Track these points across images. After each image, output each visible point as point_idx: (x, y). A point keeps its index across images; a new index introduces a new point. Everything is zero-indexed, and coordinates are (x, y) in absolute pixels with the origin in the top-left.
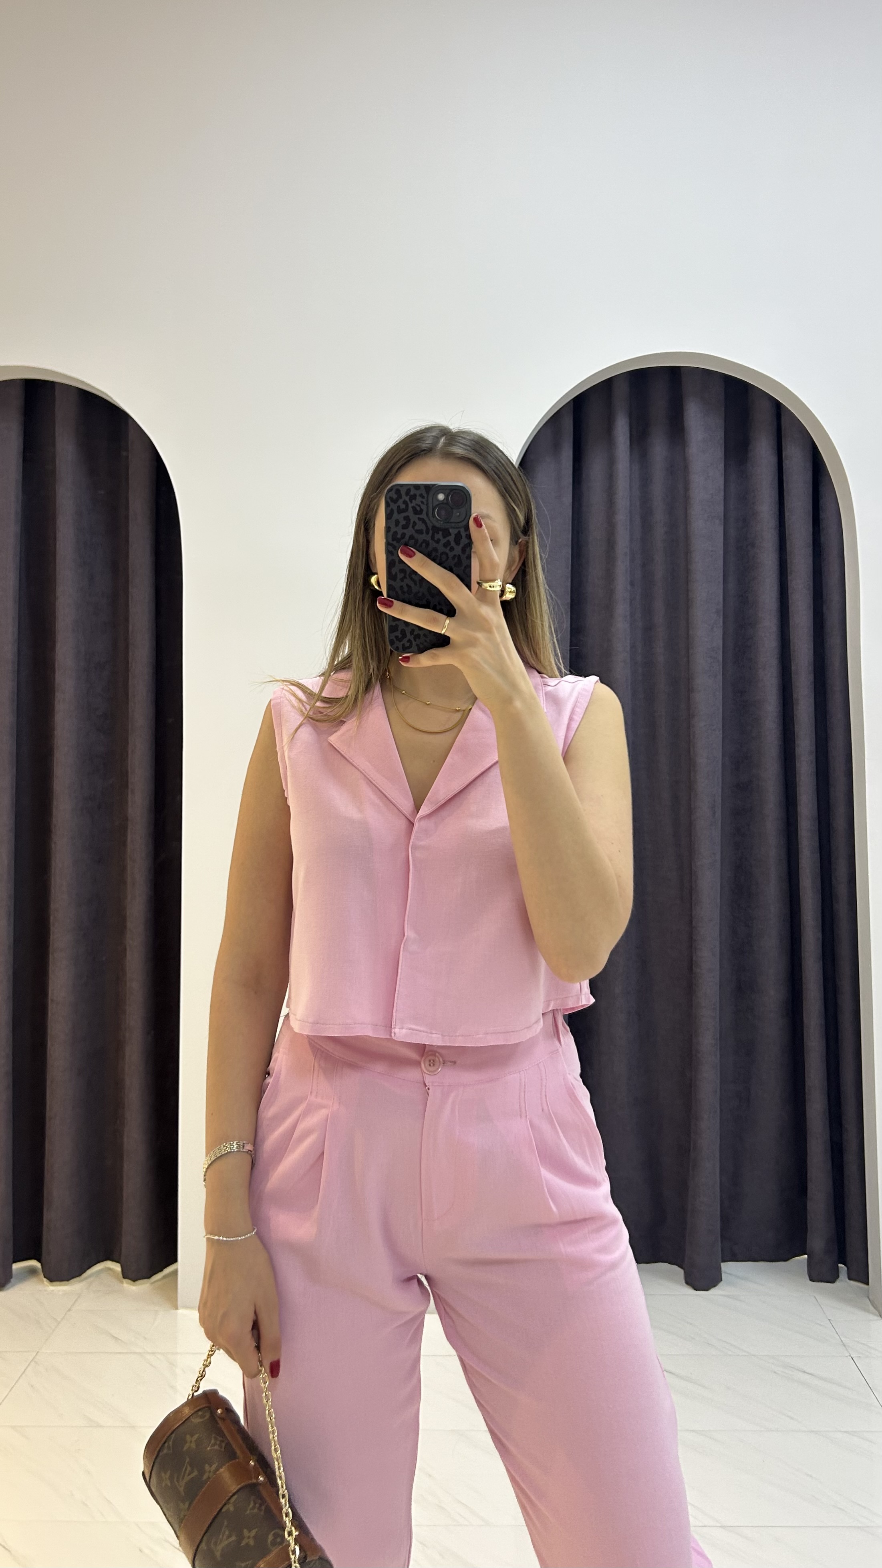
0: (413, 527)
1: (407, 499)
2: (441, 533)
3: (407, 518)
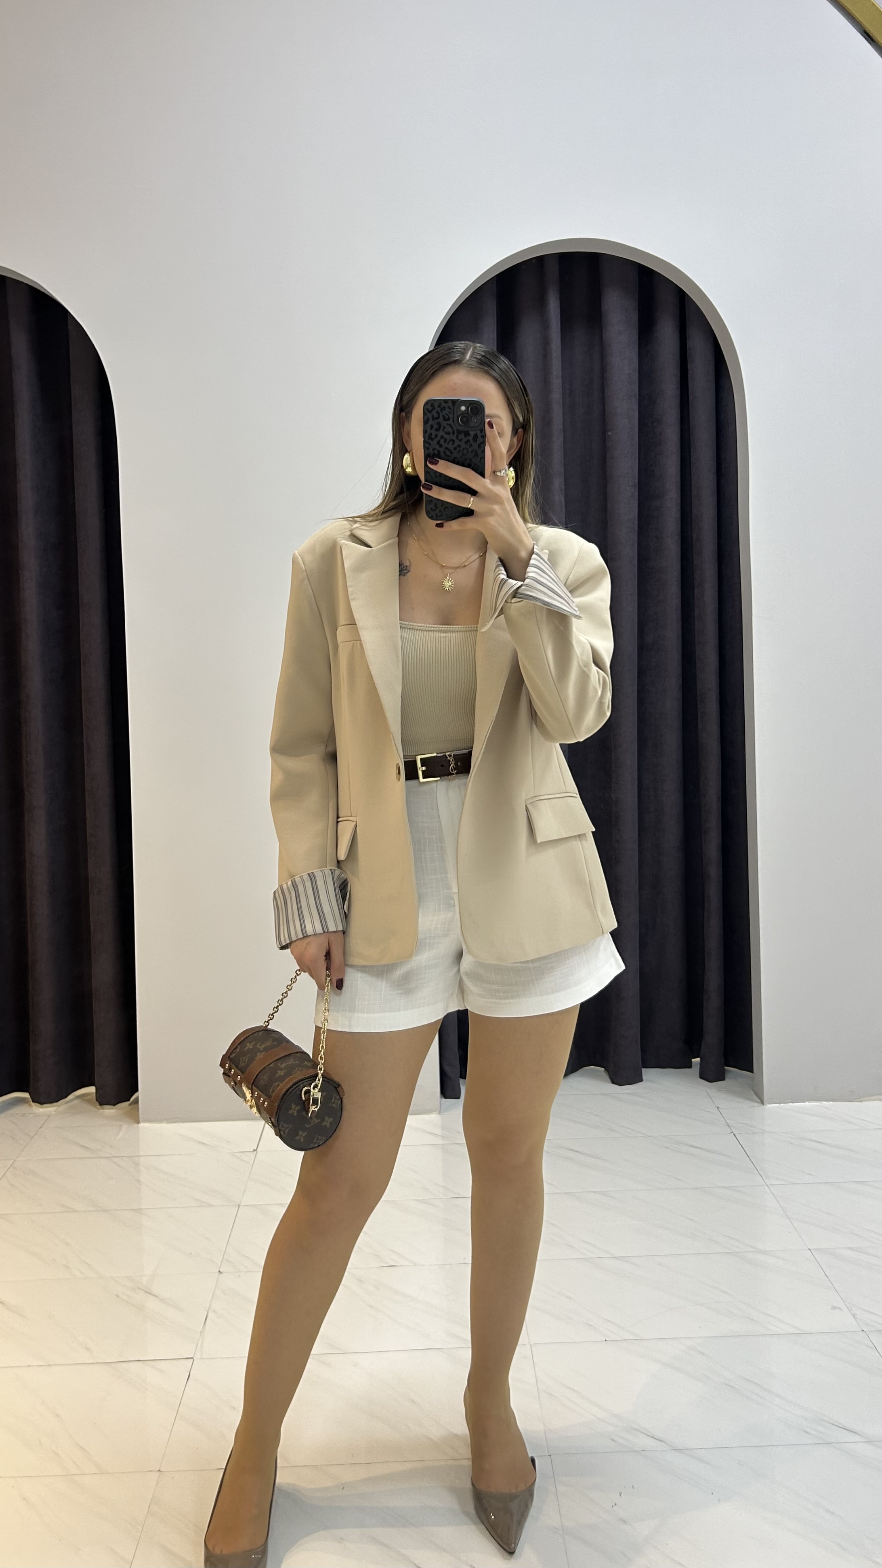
0: (443, 430)
1: (439, 411)
2: (463, 434)
3: (439, 424)
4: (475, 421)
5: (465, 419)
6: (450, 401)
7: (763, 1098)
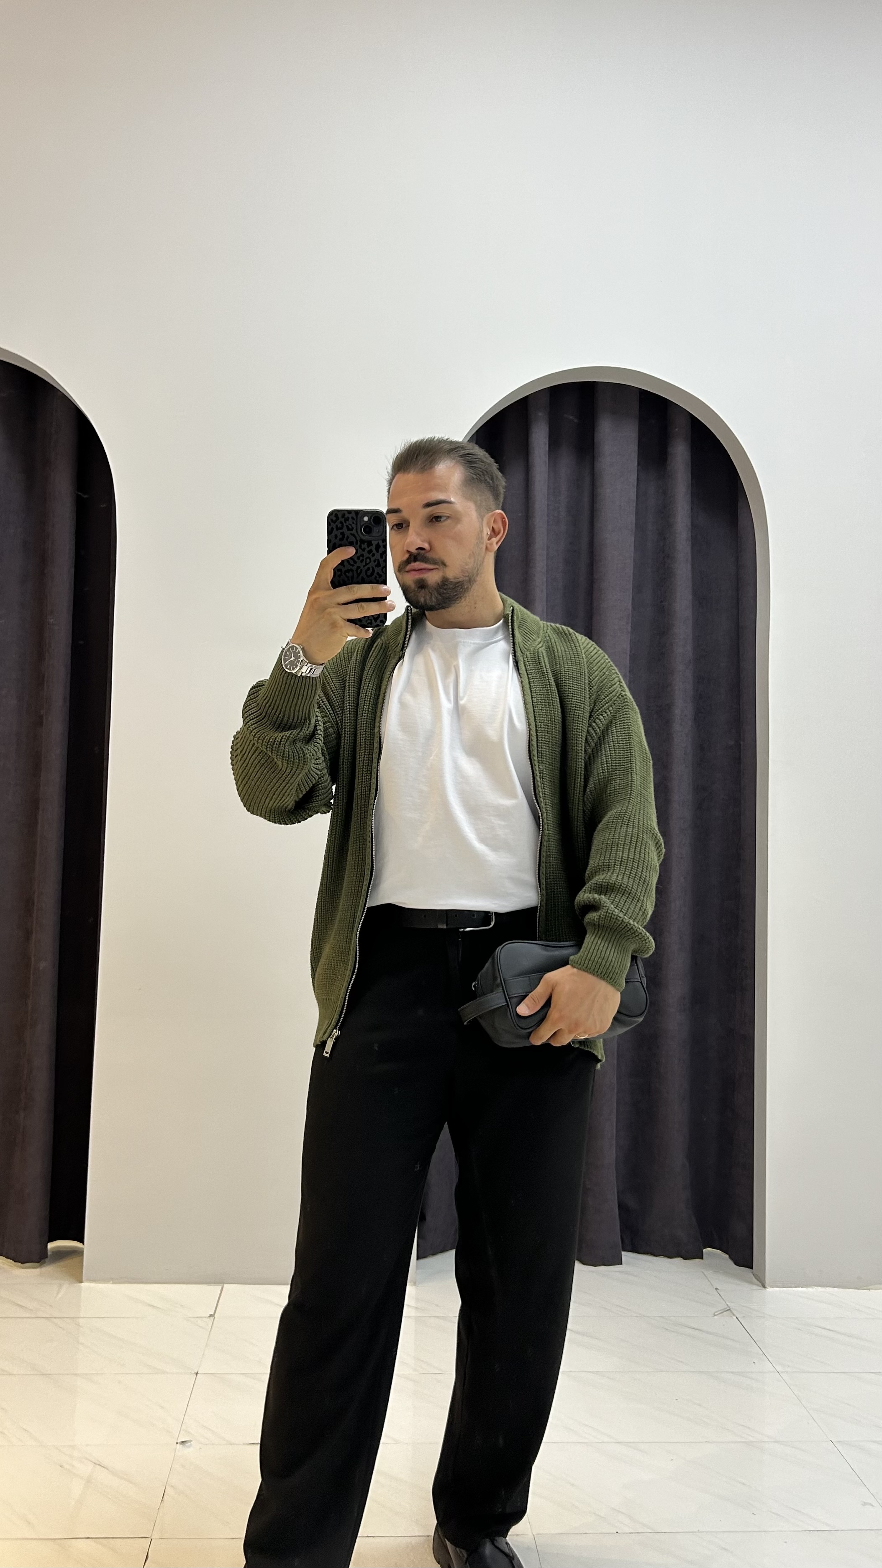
0: (347, 540)
1: (343, 520)
2: (366, 544)
3: (343, 534)
4: (377, 531)
5: (367, 530)
6: (353, 513)
7: (764, 1279)
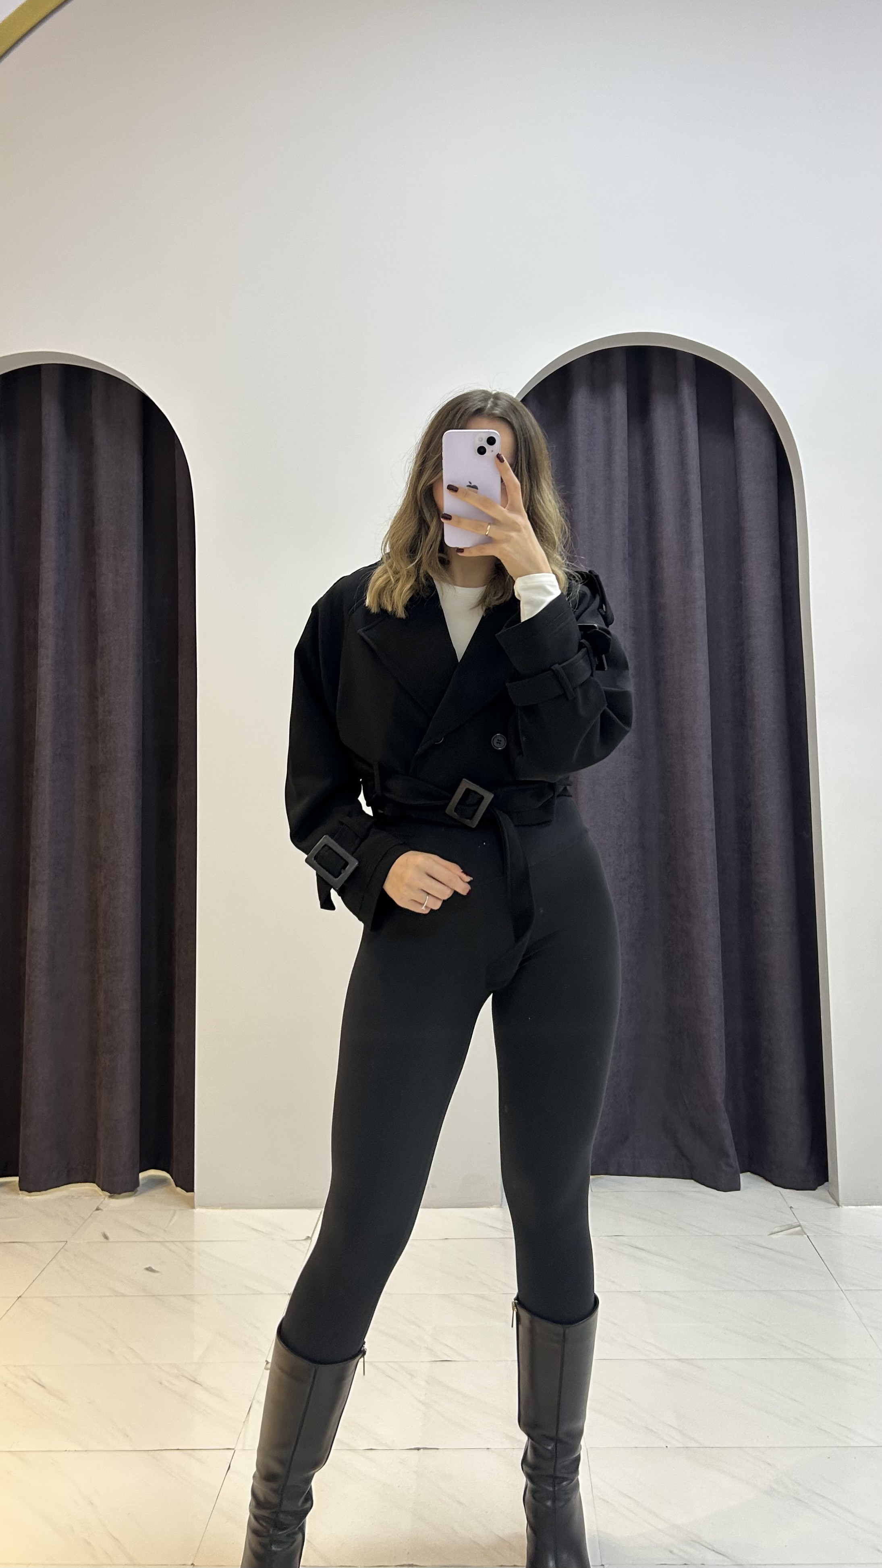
7: (839, 1198)
